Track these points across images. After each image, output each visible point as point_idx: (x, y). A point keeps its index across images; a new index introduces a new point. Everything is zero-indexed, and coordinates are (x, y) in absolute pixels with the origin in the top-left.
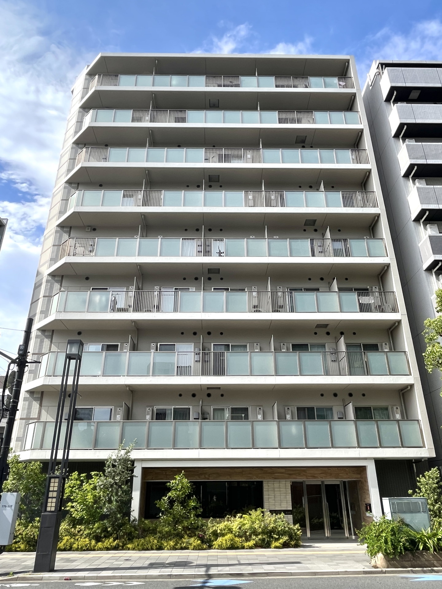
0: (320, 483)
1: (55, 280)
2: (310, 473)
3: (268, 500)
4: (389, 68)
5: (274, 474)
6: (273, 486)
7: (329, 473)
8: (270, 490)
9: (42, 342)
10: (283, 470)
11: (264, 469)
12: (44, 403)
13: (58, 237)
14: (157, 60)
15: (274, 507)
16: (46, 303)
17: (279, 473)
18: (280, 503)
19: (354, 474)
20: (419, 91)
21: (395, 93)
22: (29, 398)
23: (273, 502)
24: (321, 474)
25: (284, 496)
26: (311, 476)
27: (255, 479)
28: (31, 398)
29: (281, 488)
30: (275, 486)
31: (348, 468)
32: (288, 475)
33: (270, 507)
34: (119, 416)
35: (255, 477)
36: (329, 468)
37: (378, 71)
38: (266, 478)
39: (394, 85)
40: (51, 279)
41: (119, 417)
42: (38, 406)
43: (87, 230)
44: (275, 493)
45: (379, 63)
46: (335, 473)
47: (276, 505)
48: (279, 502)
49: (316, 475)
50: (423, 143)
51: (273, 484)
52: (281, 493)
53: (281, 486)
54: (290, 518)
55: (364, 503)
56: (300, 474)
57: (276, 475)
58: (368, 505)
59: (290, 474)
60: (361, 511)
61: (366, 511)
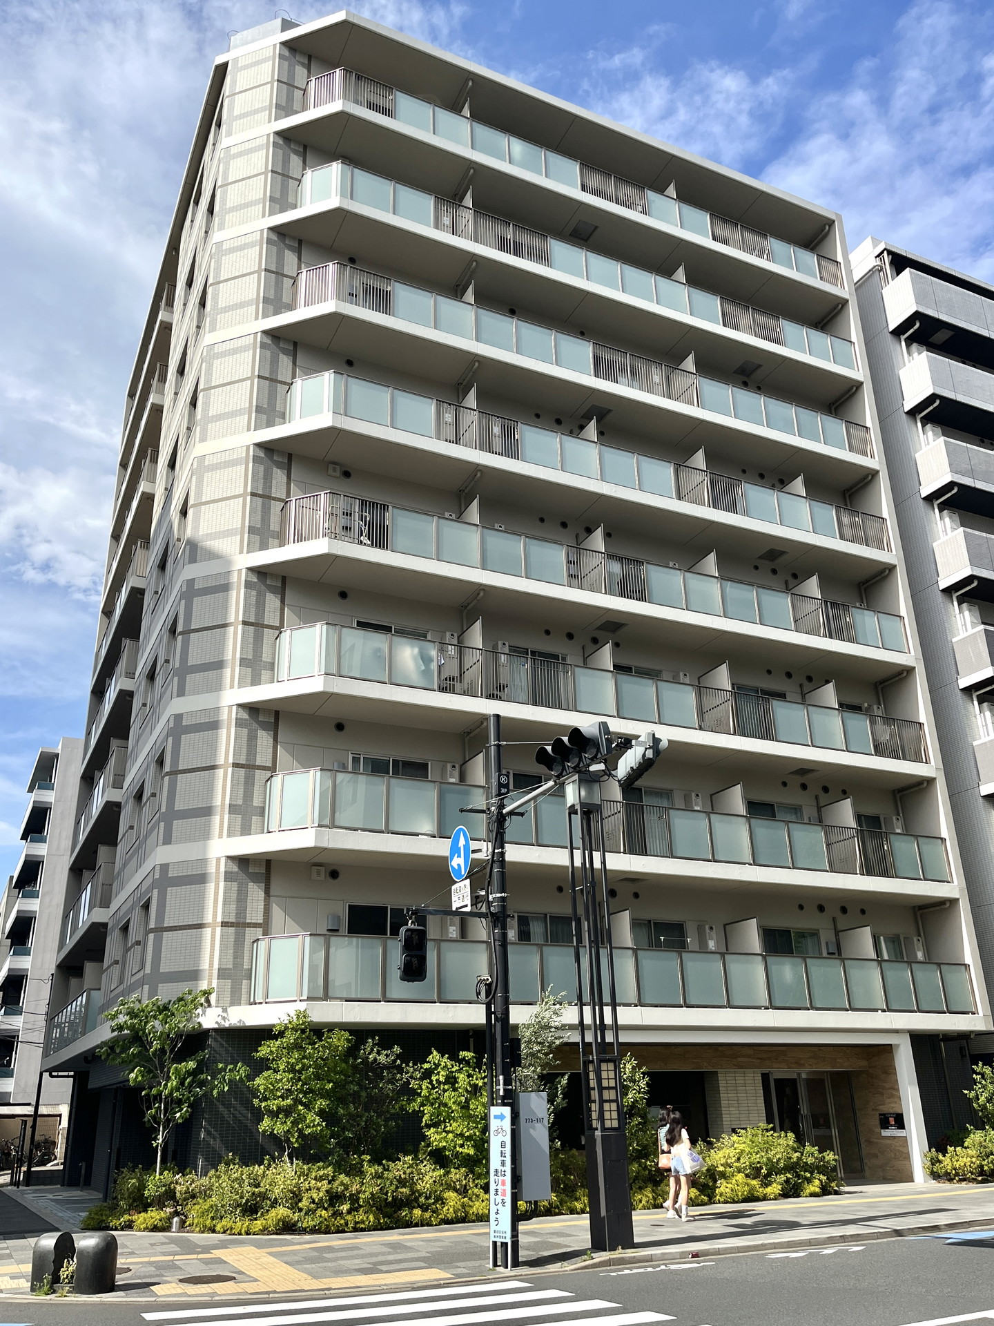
0: (795, 1076)
1: (266, 586)
2: (793, 1058)
3: (727, 1108)
4: (912, 270)
5: (737, 1058)
6: (734, 1082)
7: (822, 1057)
8: (731, 1089)
9: (252, 738)
10: (749, 1051)
11: (720, 1048)
12: (274, 890)
13: (261, 474)
14: (473, 81)
15: (738, 1122)
16: (251, 640)
17: (744, 1056)
18: (747, 1115)
20: (951, 333)
21: (918, 325)
22: (237, 873)
23: (736, 1112)
24: (809, 1058)
25: (753, 1102)
26: (795, 1063)
27: (706, 1067)
28: (242, 874)
29: (747, 1085)
30: (737, 1082)
31: (849, 1048)
32: (759, 1061)
33: (733, 1123)
34: (454, 928)
35: (705, 1064)
36: (821, 1048)
37: (879, 263)
38: (722, 1067)
39: (923, 310)
40: (256, 580)
41: (454, 931)
42: (262, 894)
43: (330, 472)
44: (739, 1095)
45: (885, 249)
46: (832, 1056)
47: (741, 1119)
48: (746, 1112)
49: (802, 1062)
50: (969, 445)
51: (734, 1079)
52: (748, 1095)
53: (746, 1082)
55: (874, 1112)
56: (776, 1059)
57: (739, 1059)
58: (891, 1117)
59: (761, 1059)
60: (861, 1129)
61: (879, 1127)
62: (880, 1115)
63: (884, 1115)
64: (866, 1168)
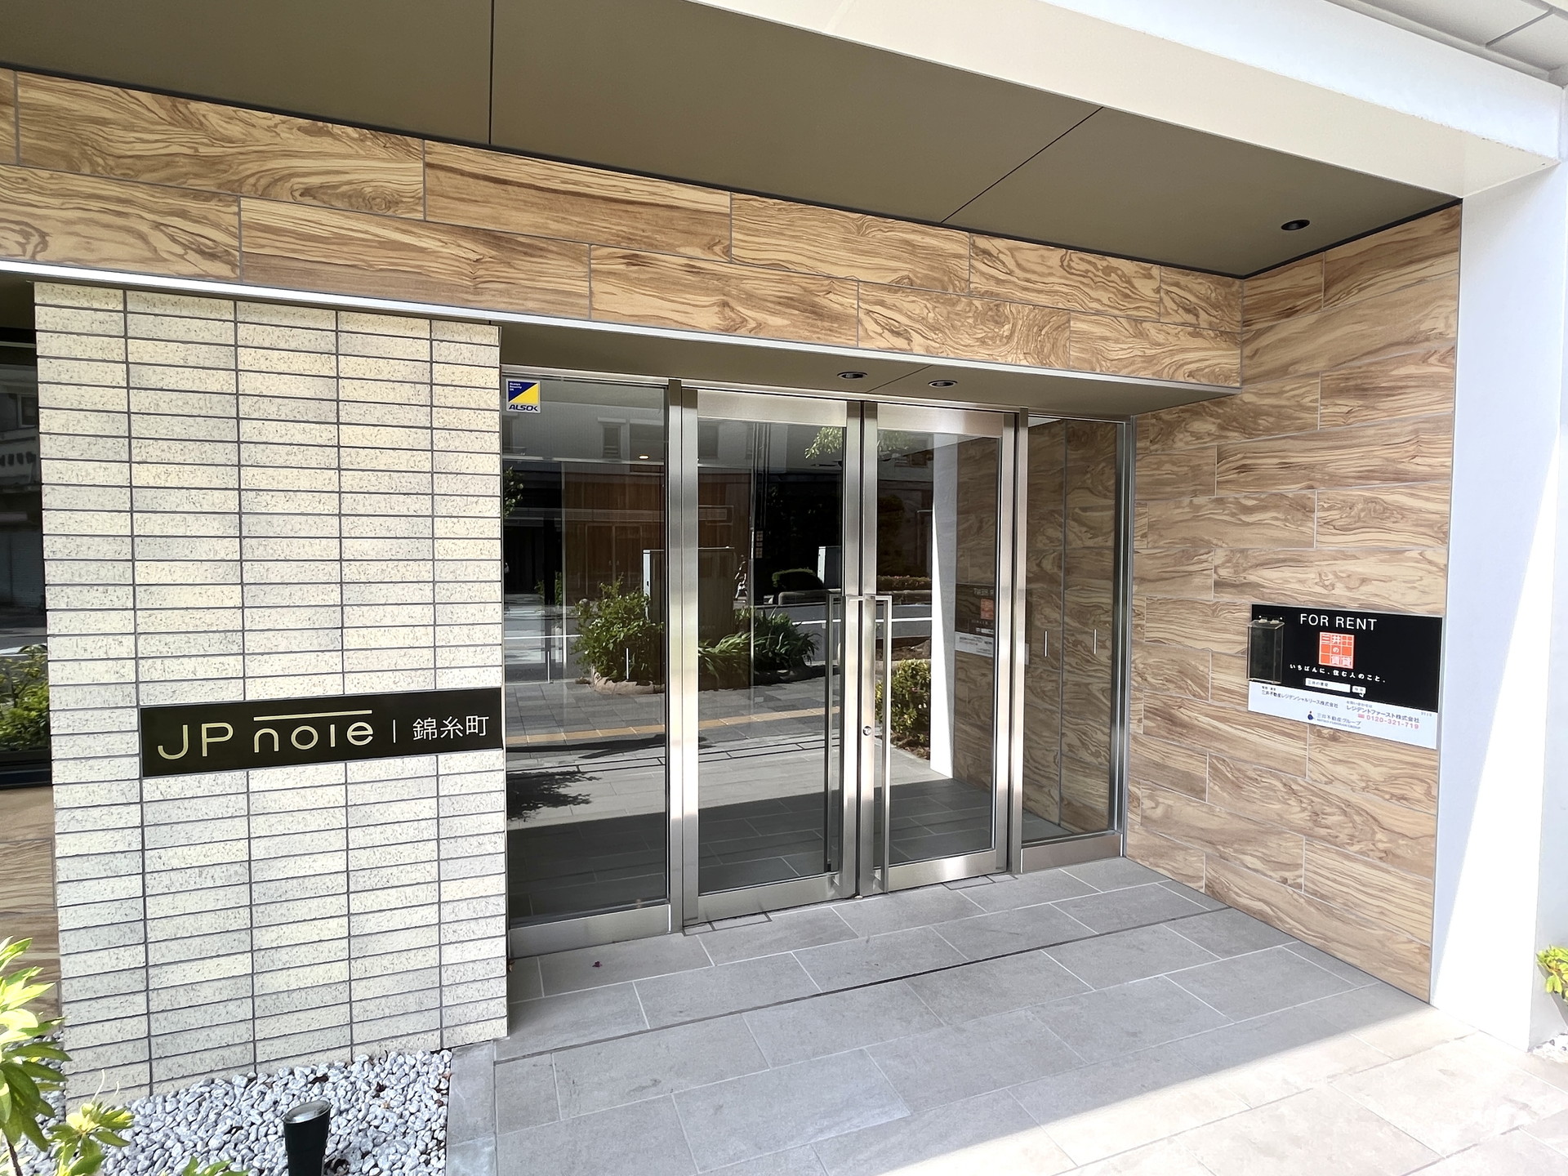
2: (774, 266)
3: (121, 572)
5: (232, 192)
7: (982, 295)
8: (161, 427)
18: (332, 618)
19: (1196, 334)
23: (216, 596)
24: (891, 288)
26: (788, 302)
29: (348, 412)
32: (471, 250)
38: (60, 244)
46: (1043, 300)
48: (314, 595)
49: (840, 301)
51: (223, 357)
53: (348, 390)
54: (471, 783)
55: (1226, 598)
56: (633, 260)
57: (255, 210)
58: (1332, 629)
59: (493, 239)
60: (1136, 658)
61: (1243, 663)
62: (1258, 611)
63: (1289, 614)
64: (1132, 817)
